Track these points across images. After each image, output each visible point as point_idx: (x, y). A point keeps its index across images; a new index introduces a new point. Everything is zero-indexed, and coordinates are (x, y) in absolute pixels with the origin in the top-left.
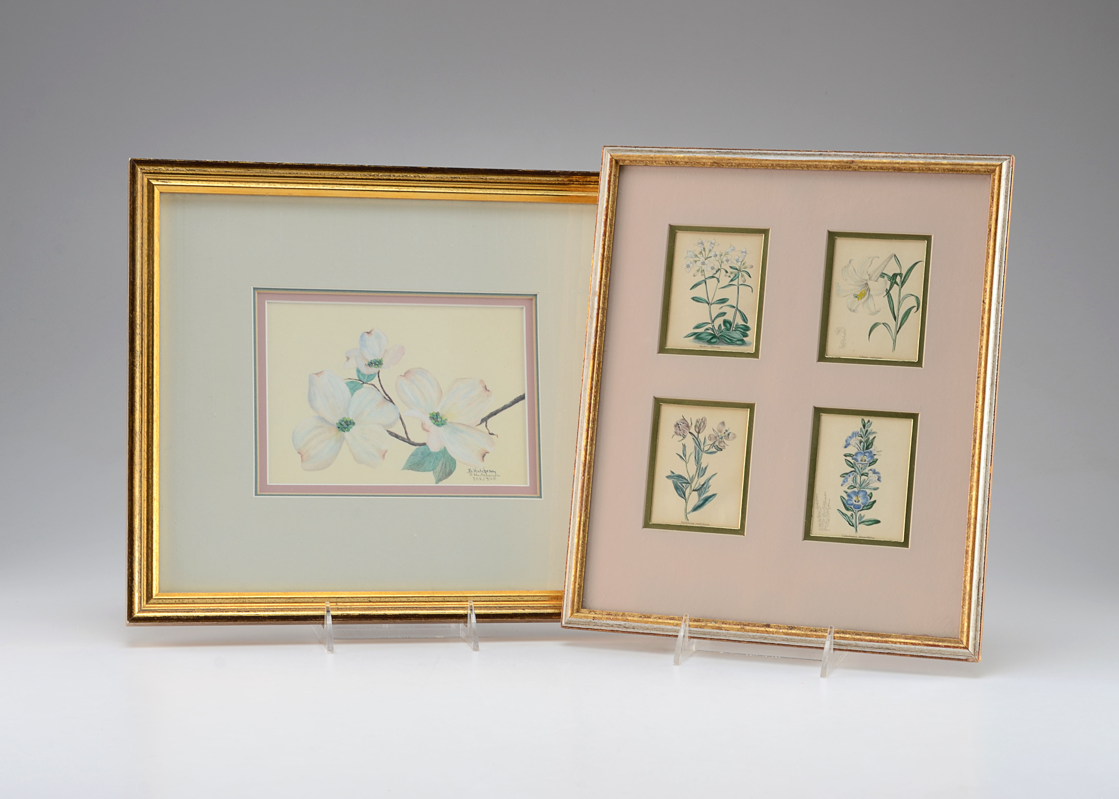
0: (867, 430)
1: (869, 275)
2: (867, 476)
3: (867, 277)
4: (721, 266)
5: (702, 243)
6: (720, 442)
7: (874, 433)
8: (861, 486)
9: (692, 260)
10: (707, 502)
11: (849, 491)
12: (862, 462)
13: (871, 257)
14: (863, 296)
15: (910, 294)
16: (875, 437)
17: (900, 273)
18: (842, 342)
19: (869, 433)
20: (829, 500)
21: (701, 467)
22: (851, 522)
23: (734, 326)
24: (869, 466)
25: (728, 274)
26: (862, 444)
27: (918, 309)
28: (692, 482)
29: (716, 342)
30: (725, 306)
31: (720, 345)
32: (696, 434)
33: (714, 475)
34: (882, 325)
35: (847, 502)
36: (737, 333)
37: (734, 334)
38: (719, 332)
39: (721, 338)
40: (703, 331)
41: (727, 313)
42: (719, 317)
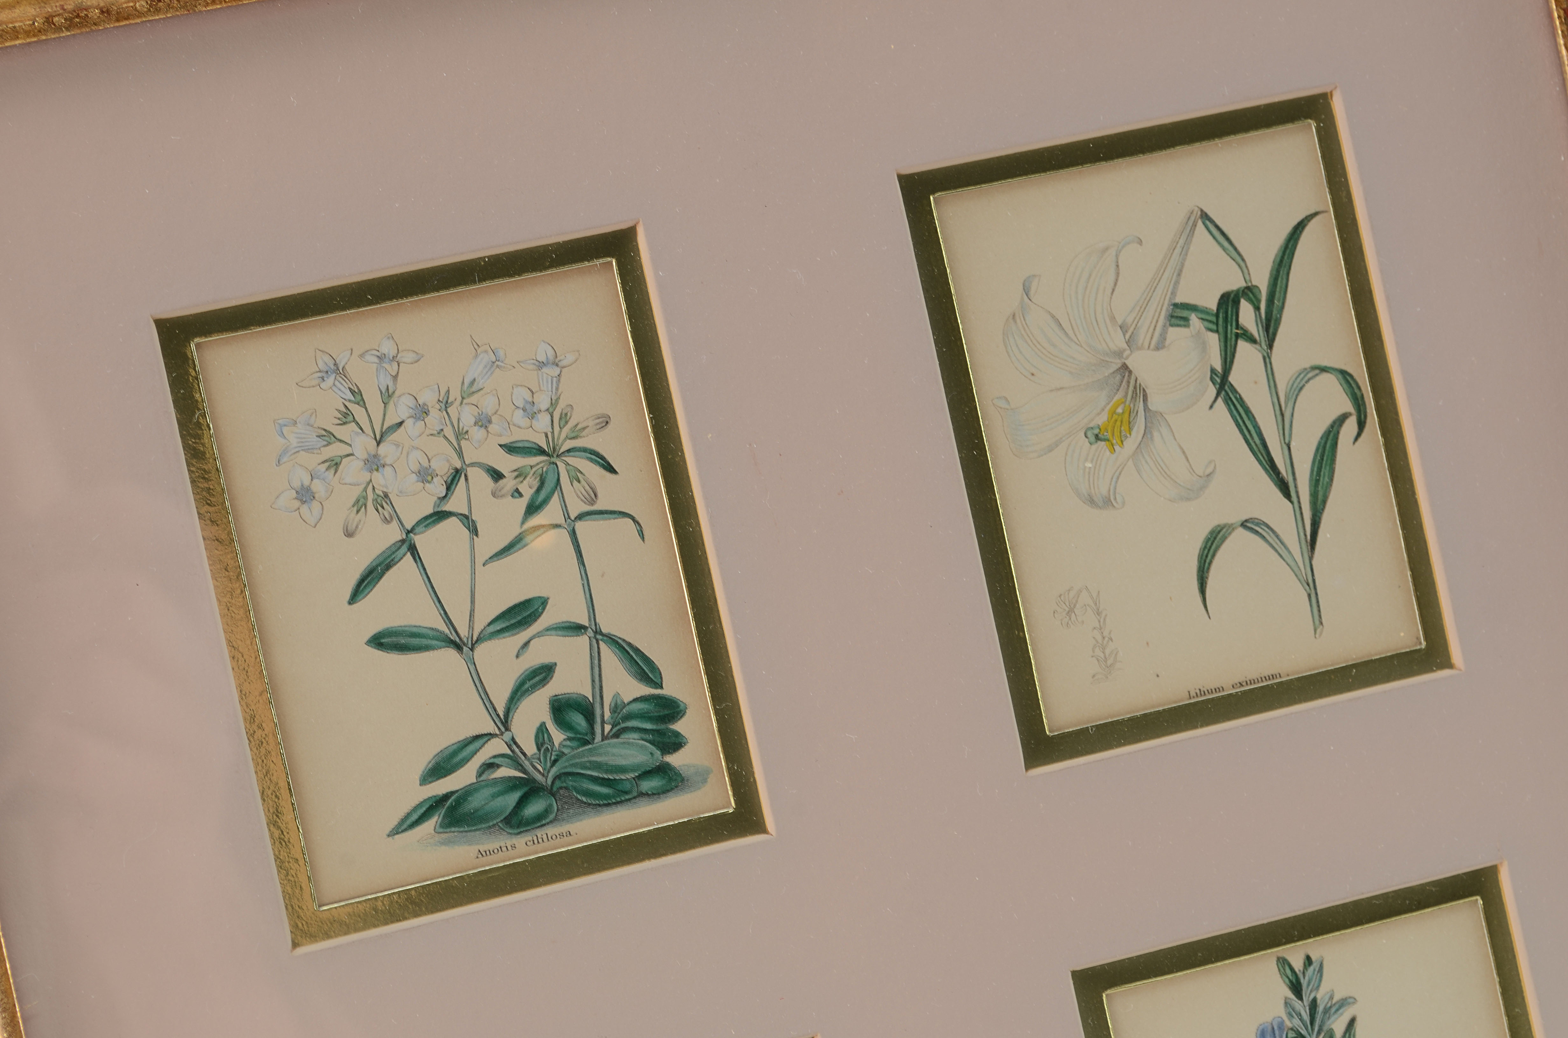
0: (1314, 1001)
1: (1123, 328)
3: (1119, 341)
4: (460, 454)
5: (339, 371)
7: (1344, 1003)
9: (313, 461)
13: (1106, 249)
14: (1125, 427)
15: (1314, 368)
16: (1352, 1021)
17: (1248, 288)
18: (1098, 652)
19: (1326, 1011)
23: (607, 715)
25: (508, 484)
27: (1361, 425)
29: (547, 812)
30: (539, 635)
31: (567, 821)
34: (1241, 530)
36: (632, 744)
37: (615, 751)
38: (549, 764)
39: (566, 788)
40: (475, 781)
41: (556, 664)
42: (526, 692)
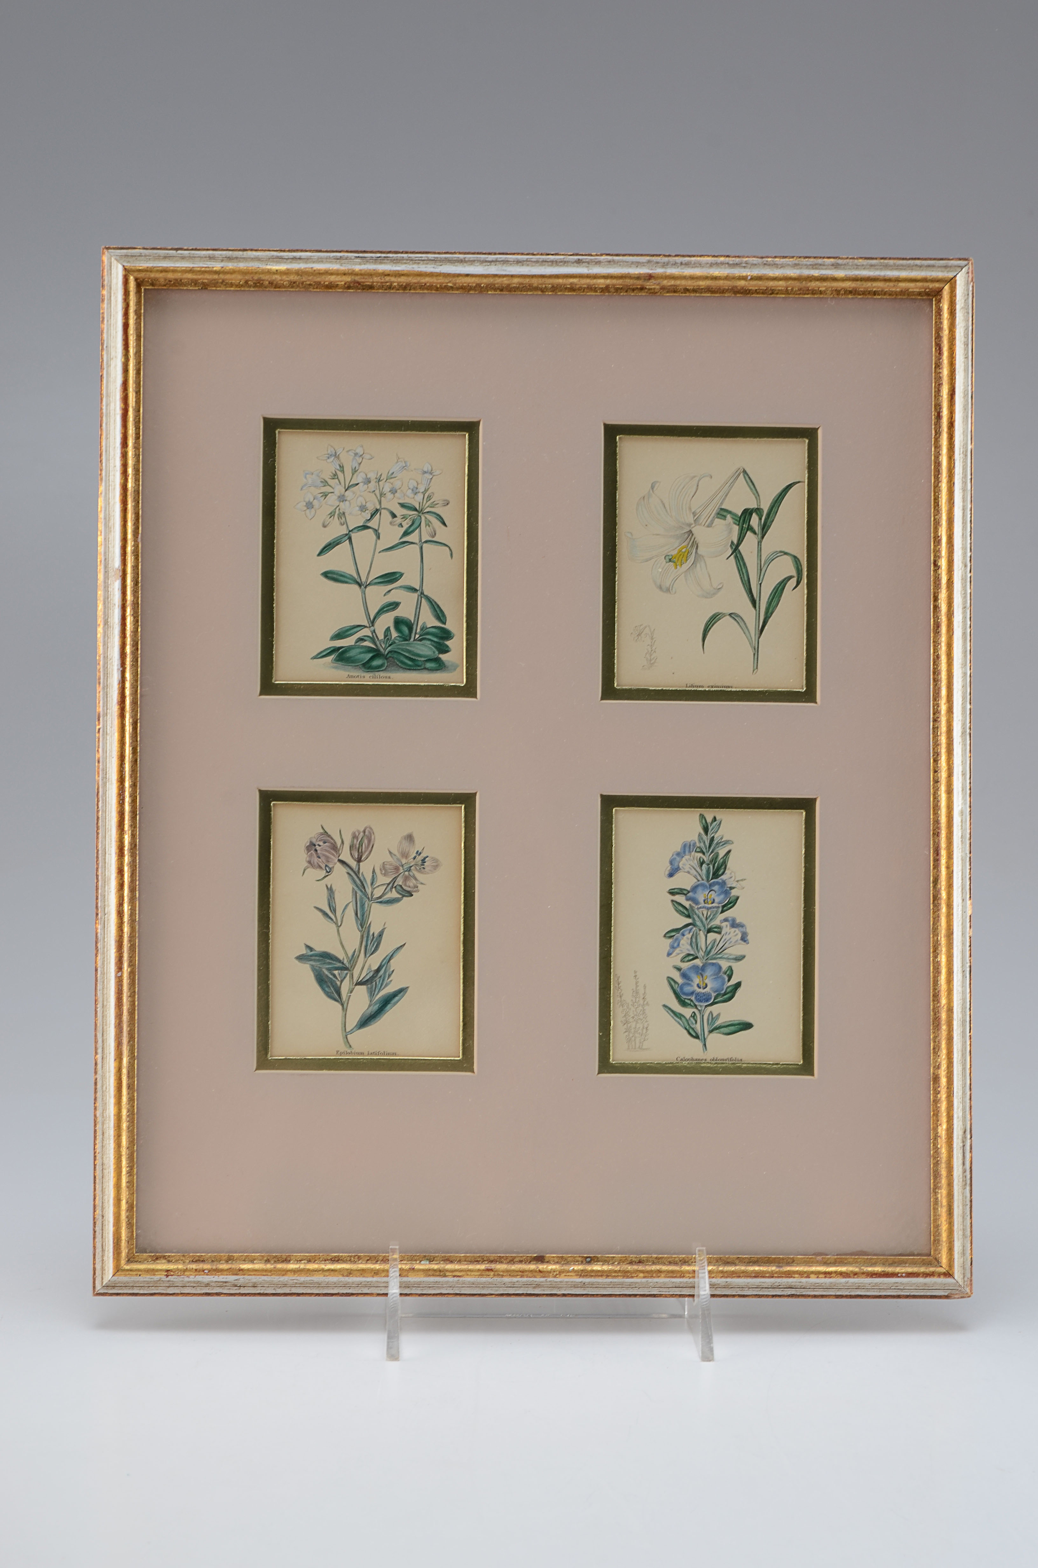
0: (713, 837)
1: (694, 514)
2: (719, 933)
3: (691, 519)
4: (380, 503)
5: (336, 456)
6: (406, 879)
7: (727, 842)
8: (708, 955)
9: (315, 492)
10: (389, 1006)
11: (685, 966)
12: (706, 905)
13: (695, 477)
14: (684, 559)
15: (781, 552)
16: (729, 852)
17: (758, 509)
18: (648, 656)
19: (718, 844)
20: (645, 987)
21: (371, 933)
22: (693, 1029)
23: (418, 630)
24: (722, 912)
25: (398, 520)
26: (704, 866)
27: (798, 583)
28: (353, 966)
29: (382, 666)
30: (396, 588)
31: (391, 671)
32: (354, 864)
33: (398, 949)
34: (728, 617)
35: (681, 988)
36: (426, 646)
37: (418, 647)
38: (387, 645)
39: (393, 658)
40: (353, 644)
41: (400, 603)
42: (384, 612)
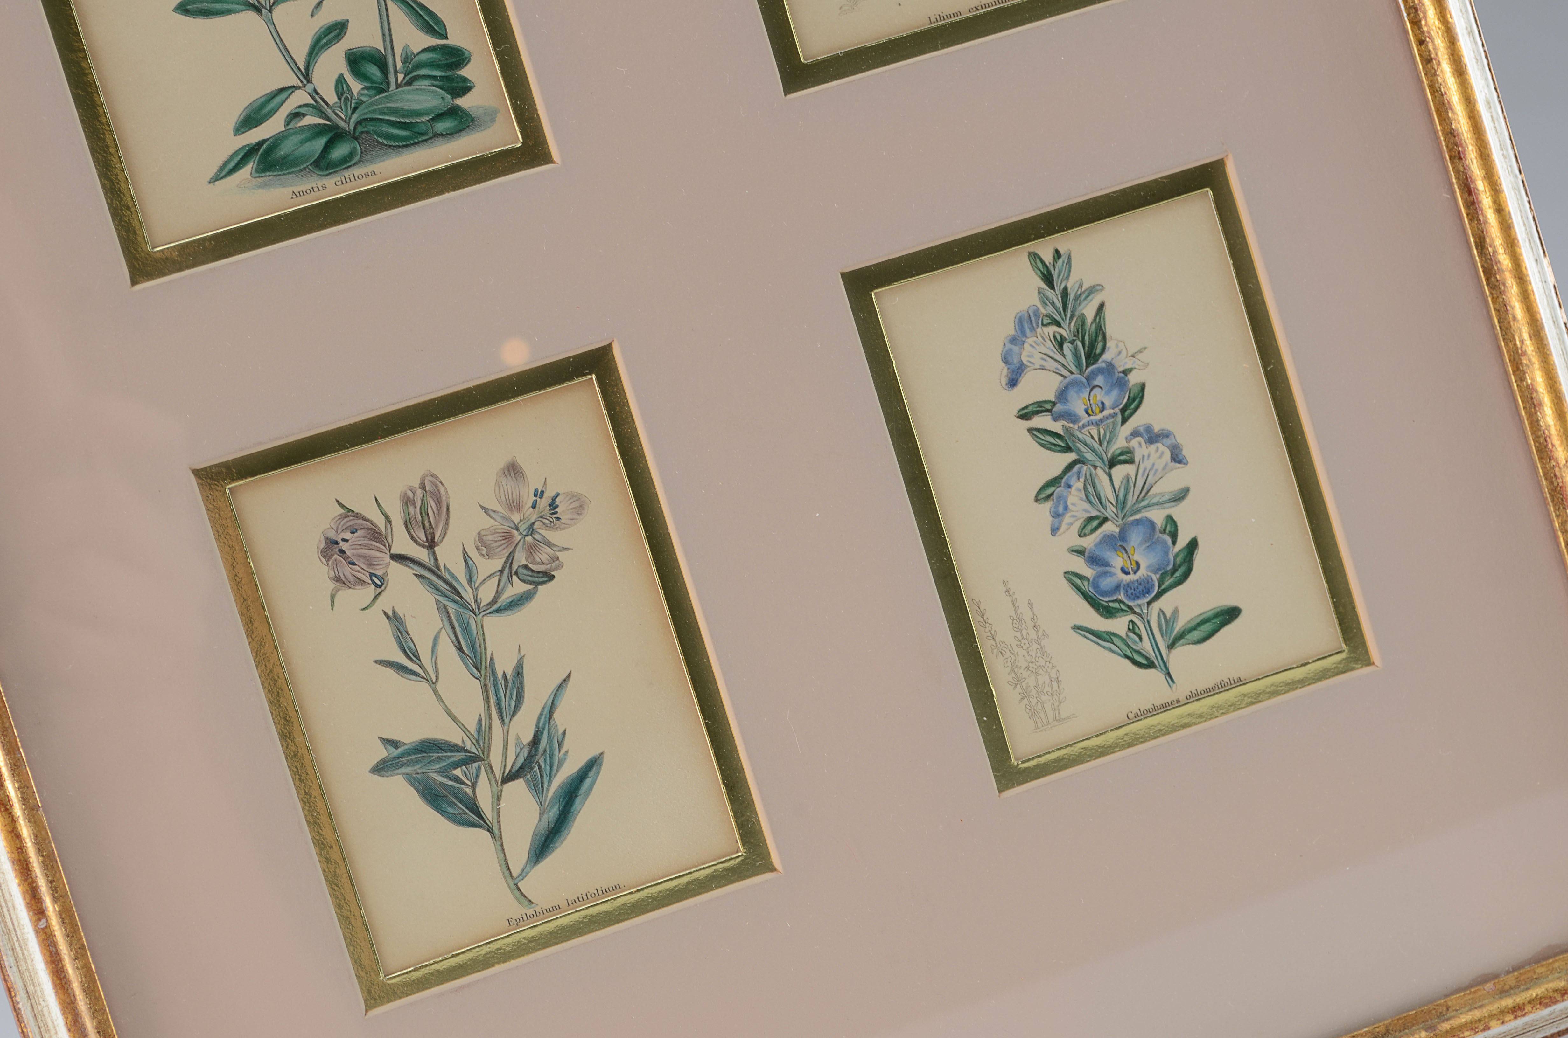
0: (1066, 289)
2: (1131, 461)
6: (531, 550)
7: (1092, 290)
8: (1123, 508)
10: (578, 801)
11: (1089, 542)
12: (1092, 418)
16: (1102, 306)
19: (1077, 298)
20: (1030, 605)
21: (500, 675)
22: (1139, 653)
23: (399, 65)
24: (1124, 421)
26: (1067, 347)
28: (486, 749)
29: (351, 155)
31: (371, 161)
32: (422, 554)
33: (560, 687)
35: (1096, 586)
36: (425, 90)
37: (409, 97)
38: (350, 112)
39: (368, 133)
40: (284, 129)
41: (348, 21)
42: (323, 47)
